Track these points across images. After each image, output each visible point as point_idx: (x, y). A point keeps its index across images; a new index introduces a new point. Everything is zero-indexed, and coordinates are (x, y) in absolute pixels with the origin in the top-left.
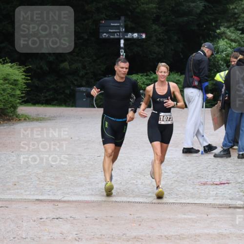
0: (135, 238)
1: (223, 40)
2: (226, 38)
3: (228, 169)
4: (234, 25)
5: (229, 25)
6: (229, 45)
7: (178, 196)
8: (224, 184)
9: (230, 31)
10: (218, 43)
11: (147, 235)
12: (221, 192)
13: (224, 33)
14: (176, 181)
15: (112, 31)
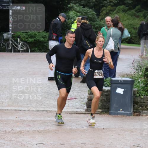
0: (19, 132)
1: (72, 11)
2: (74, 10)
3: (75, 90)
4: (78, 2)
5: (75, 2)
6: (75, 15)
7: (45, 107)
8: (73, 99)
9: (76, 6)
10: (69, 13)
11: (27, 130)
12: (71, 104)
13: (72, 7)
14: (44, 97)
15: (4, 5)
